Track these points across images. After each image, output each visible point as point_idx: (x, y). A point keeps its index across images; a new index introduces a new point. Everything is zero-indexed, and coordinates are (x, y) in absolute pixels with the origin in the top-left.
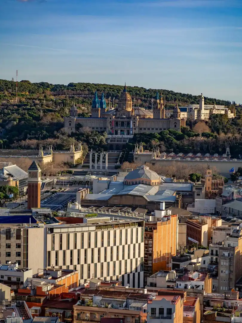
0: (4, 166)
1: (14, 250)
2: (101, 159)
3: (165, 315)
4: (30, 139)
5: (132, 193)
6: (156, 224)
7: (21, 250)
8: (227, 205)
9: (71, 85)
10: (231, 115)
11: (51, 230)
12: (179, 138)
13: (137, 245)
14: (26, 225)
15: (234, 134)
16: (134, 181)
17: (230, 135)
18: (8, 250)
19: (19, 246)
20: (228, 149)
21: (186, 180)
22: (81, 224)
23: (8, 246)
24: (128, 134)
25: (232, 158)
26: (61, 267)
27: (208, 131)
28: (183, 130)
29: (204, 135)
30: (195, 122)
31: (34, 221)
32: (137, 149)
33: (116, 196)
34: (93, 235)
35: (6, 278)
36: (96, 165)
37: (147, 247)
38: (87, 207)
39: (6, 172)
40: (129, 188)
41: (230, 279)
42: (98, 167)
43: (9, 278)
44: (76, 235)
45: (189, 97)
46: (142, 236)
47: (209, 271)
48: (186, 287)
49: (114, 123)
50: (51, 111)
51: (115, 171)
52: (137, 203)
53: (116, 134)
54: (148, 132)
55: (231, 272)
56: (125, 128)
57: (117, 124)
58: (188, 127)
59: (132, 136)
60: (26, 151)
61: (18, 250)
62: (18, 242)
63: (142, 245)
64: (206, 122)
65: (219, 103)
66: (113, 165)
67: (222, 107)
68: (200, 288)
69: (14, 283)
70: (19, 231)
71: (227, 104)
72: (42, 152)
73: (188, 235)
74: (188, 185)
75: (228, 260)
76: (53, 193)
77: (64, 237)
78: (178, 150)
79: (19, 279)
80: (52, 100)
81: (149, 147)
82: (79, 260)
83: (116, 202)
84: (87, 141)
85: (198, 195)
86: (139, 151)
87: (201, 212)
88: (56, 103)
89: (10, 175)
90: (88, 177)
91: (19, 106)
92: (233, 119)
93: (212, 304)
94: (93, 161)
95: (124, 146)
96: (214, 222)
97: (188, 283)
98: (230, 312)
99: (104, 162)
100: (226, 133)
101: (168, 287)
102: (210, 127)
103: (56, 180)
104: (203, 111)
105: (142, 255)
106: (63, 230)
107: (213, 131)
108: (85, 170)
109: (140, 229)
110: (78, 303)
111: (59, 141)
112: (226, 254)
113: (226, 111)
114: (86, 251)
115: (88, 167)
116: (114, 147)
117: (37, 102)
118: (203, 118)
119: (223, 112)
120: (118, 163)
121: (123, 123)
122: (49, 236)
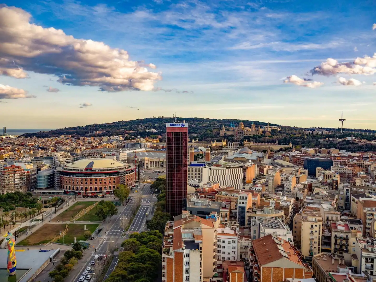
0: (199, 147)
1: (197, 175)
2: (232, 145)
3: (245, 199)
4: (208, 138)
5: (241, 156)
6: (247, 167)
7: (200, 175)
8: (275, 161)
9: (224, 119)
10: (279, 130)
11: (211, 169)
12: (260, 137)
13: (240, 174)
14: (202, 167)
15: (279, 136)
16: (243, 152)
17: (278, 136)
18: (196, 175)
19: (199, 174)
20: (277, 141)
21: (262, 152)
22: (221, 167)
23: (196, 174)
24: (242, 136)
25: (278, 144)
26: (214, 182)
27: (270, 135)
28: (261, 135)
29: (269, 136)
30: (266, 132)
31: (205, 165)
32: (245, 141)
33: (236, 157)
34: (225, 170)
35: (194, 185)
36: (230, 147)
37: (244, 175)
38: (226, 161)
39: (199, 149)
40: (241, 155)
41: (273, 187)
42: (231, 148)
43: (195, 185)
44: (221, 170)
45: (264, 123)
46: (242, 171)
47: (265, 184)
48: (255, 189)
49: (237, 133)
50: (216, 128)
51: (237, 149)
52: (243, 160)
53: (238, 136)
54: (249, 135)
55: (273, 184)
56: (241, 134)
57: (238, 133)
58: (263, 134)
59: (243, 137)
60: (207, 142)
61: (199, 175)
62: (199, 173)
63: (242, 174)
64: (270, 132)
65: (275, 125)
66: (237, 147)
67: (276, 127)
68: (260, 190)
69: (197, 187)
70: (199, 169)
71: (278, 126)
72: (212, 142)
73: (260, 171)
74: (262, 154)
75: (272, 180)
76: (215, 156)
77: (215, 171)
78: (259, 142)
79: (198, 185)
80: (217, 125)
81: (249, 141)
82: (220, 179)
83: (236, 159)
84: (228, 139)
85: (265, 157)
86: (246, 142)
87: (266, 163)
88: (218, 126)
89: (200, 150)
90: (227, 151)
91: (205, 127)
92: (279, 131)
93: (265, 196)
94: (230, 145)
95: (241, 140)
96: (269, 167)
97: (256, 188)
98: (270, 199)
99: (233, 146)
100: (276, 136)
101: (249, 189)
102: (271, 134)
103: (216, 152)
104: (269, 128)
105: (242, 178)
106: (217, 169)
107: (272, 135)
108: (227, 148)
109: (241, 169)
110: (217, 194)
111: (218, 139)
112: (271, 178)
113: (277, 128)
114: (227, 176)
115: (228, 147)
116: (237, 141)
117: (212, 125)
118: (269, 130)
119: (276, 129)
120: (238, 146)
121: (240, 132)
122: (210, 171)
